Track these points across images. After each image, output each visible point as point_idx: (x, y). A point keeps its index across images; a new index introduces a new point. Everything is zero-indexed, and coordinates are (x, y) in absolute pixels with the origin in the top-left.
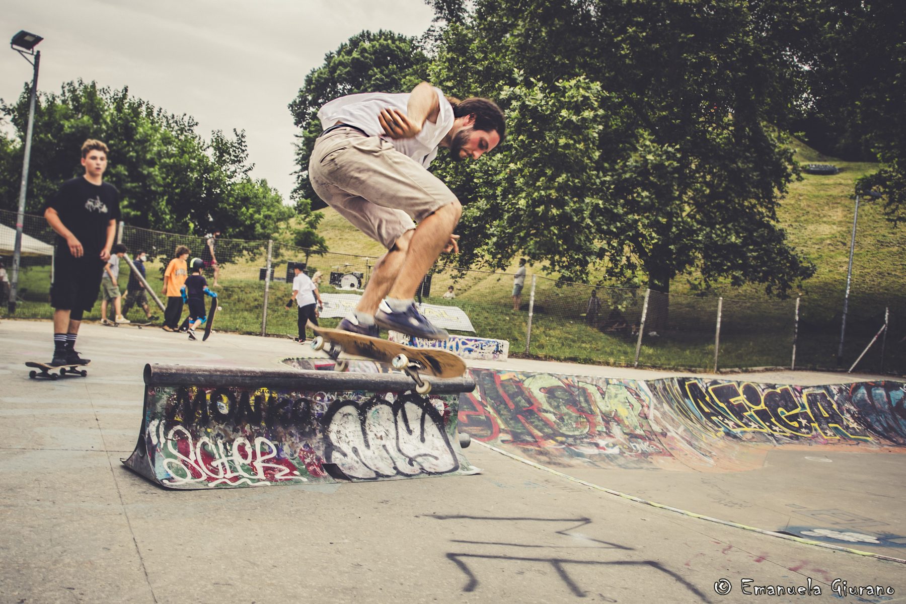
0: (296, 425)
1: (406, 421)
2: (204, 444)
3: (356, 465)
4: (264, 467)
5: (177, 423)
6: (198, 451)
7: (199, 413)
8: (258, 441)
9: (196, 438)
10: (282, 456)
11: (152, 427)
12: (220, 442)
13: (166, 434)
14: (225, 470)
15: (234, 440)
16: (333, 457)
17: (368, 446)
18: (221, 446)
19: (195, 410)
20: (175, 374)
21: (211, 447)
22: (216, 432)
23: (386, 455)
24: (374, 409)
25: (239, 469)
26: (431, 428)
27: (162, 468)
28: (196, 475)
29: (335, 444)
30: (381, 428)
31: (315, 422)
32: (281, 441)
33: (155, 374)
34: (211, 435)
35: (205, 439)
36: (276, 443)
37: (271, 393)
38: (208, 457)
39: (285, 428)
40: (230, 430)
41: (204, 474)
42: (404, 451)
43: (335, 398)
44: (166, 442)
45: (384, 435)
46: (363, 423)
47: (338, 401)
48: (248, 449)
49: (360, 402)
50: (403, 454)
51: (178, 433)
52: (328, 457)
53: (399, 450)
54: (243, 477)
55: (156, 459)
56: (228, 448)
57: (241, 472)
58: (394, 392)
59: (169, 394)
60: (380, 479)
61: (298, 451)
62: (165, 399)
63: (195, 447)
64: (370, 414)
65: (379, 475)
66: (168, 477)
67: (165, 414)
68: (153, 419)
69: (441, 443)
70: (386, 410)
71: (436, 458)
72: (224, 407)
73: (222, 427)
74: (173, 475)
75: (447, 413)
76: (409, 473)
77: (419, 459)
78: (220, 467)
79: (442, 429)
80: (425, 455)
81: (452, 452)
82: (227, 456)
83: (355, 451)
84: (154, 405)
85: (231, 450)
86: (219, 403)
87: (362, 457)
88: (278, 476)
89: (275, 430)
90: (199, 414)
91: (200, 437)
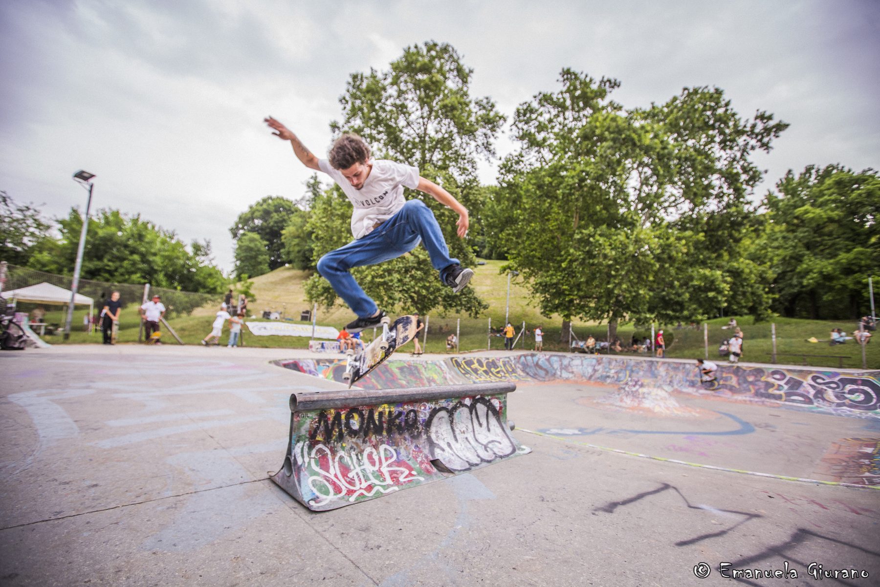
0: (408, 430)
1: (477, 417)
2: (341, 458)
3: (453, 458)
4: (389, 471)
5: (318, 442)
6: (337, 464)
7: (335, 431)
8: (382, 448)
9: (334, 452)
10: (401, 459)
11: (297, 450)
12: (353, 454)
13: (309, 454)
14: (360, 480)
15: (363, 451)
16: (436, 453)
17: (456, 440)
18: (354, 457)
19: (333, 429)
20: (317, 401)
21: (347, 459)
22: (350, 446)
23: (469, 446)
24: (458, 411)
25: (371, 477)
26: (493, 421)
27: (307, 487)
28: (338, 490)
29: (435, 442)
30: (464, 425)
31: (420, 427)
32: (398, 446)
33: (300, 402)
34: (346, 448)
35: (342, 453)
36: (395, 447)
37: (390, 408)
38: (345, 470)
39: (400, 434)
40: (360, 442)
41: (344, 488)
42: (480, 441)
43: (433, 406)
44: (310, 461)
45: (465, 429)
46: (452, 422)
47: (435, 408)
48: (376, 458)
49: (450, 408)
50: (479, 443)
51: (320, 451)
52: (433, 454)
53: (477, 440)
54: (376, 485)
55: (302, 479)
56: (360, 458)
57: (374, 481)
58: (469, 397)
59: (311, 418)
60: (473, 468)
61: (411, 452)
62: (309, 423)
63: (334, 462)
64: (456, 415)
65: (471, 465)
66: (313, 497)
67: (308, 436)
68: (298, 441)
69: (499, 430)
70: (465, 411)
71: (500, 443)
72: (355, 423)
73: (354, 440)
74: (318, 494)
75: (501, 408)
76: (489, 459)
77: (490, 445)
78: (356, 478)
79: (498, 420)
80: (493, 441)
81: (508, 437)
82: (360, 466)
83: (449, 445)
84: (299, 429)
85: (362, 459)
86: (352, 421)
87: (455, 450)
88: (402, 479)
89: (393, 437)
90: (336, 433)
91: (337, 451)
